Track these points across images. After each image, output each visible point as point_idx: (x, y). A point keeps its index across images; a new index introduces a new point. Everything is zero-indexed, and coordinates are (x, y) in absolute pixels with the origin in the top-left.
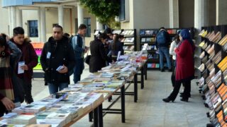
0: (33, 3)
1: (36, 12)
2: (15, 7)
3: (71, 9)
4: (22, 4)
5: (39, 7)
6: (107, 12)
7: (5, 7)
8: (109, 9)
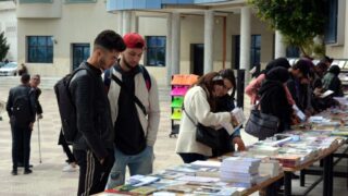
0: (162, 6)
1: (165, 21)
2: (129, 12)
3: (225, 18)
4: (143, 7)
5: (171, 13)
6: (304, 29)
7: (110, 12)
8: (309, 23)
